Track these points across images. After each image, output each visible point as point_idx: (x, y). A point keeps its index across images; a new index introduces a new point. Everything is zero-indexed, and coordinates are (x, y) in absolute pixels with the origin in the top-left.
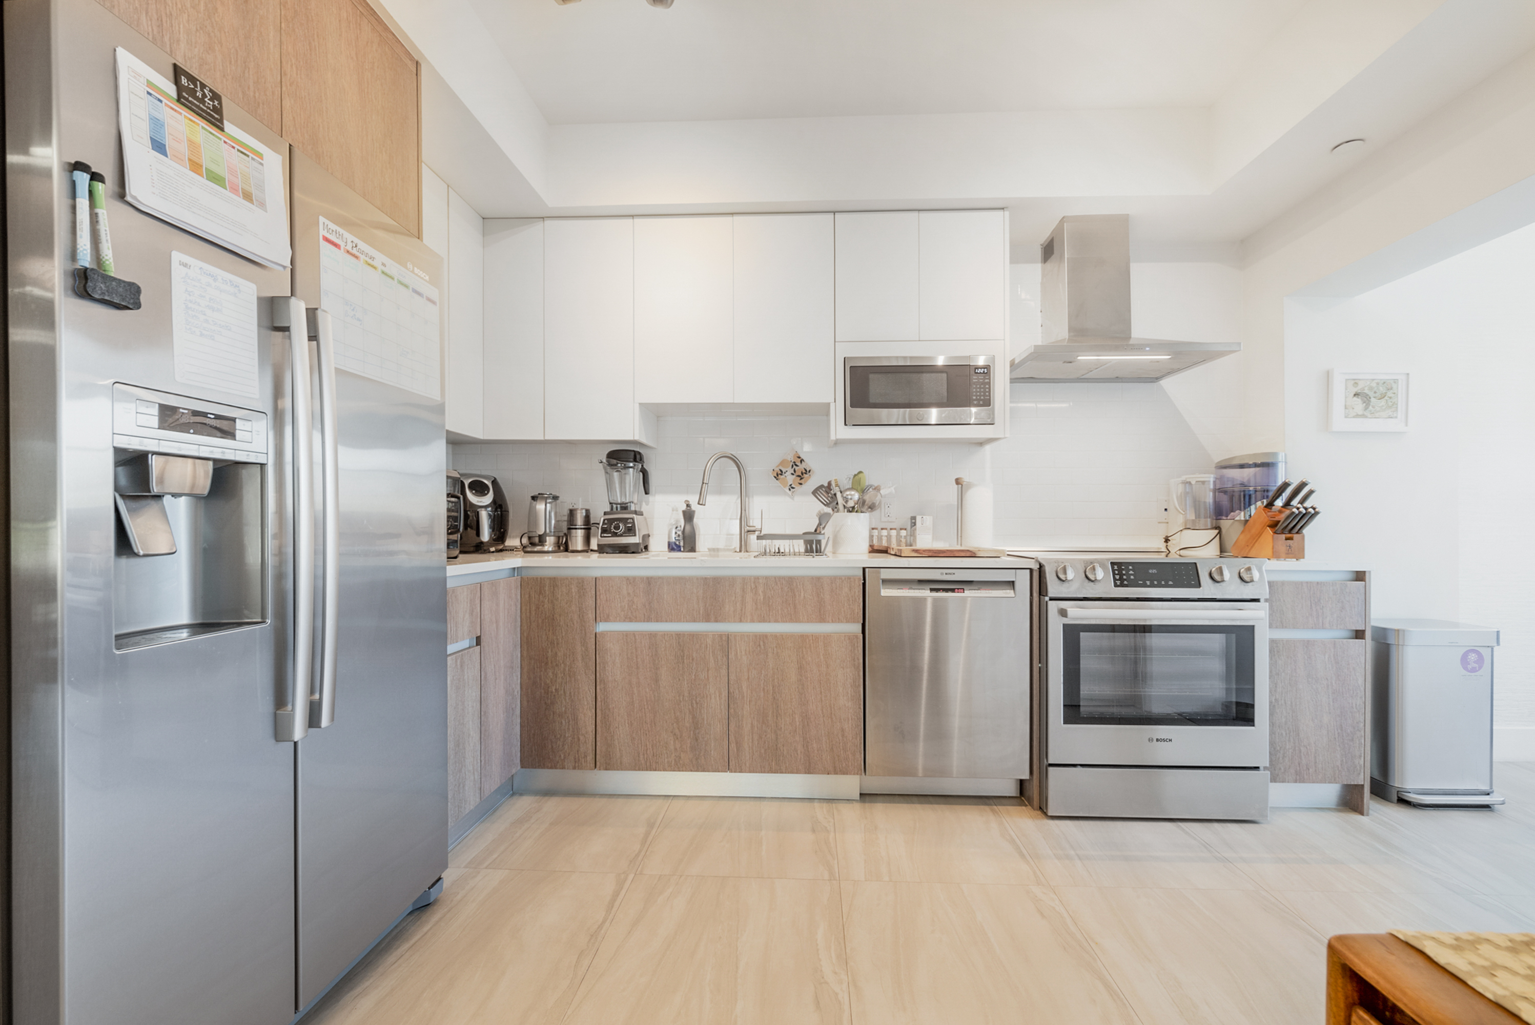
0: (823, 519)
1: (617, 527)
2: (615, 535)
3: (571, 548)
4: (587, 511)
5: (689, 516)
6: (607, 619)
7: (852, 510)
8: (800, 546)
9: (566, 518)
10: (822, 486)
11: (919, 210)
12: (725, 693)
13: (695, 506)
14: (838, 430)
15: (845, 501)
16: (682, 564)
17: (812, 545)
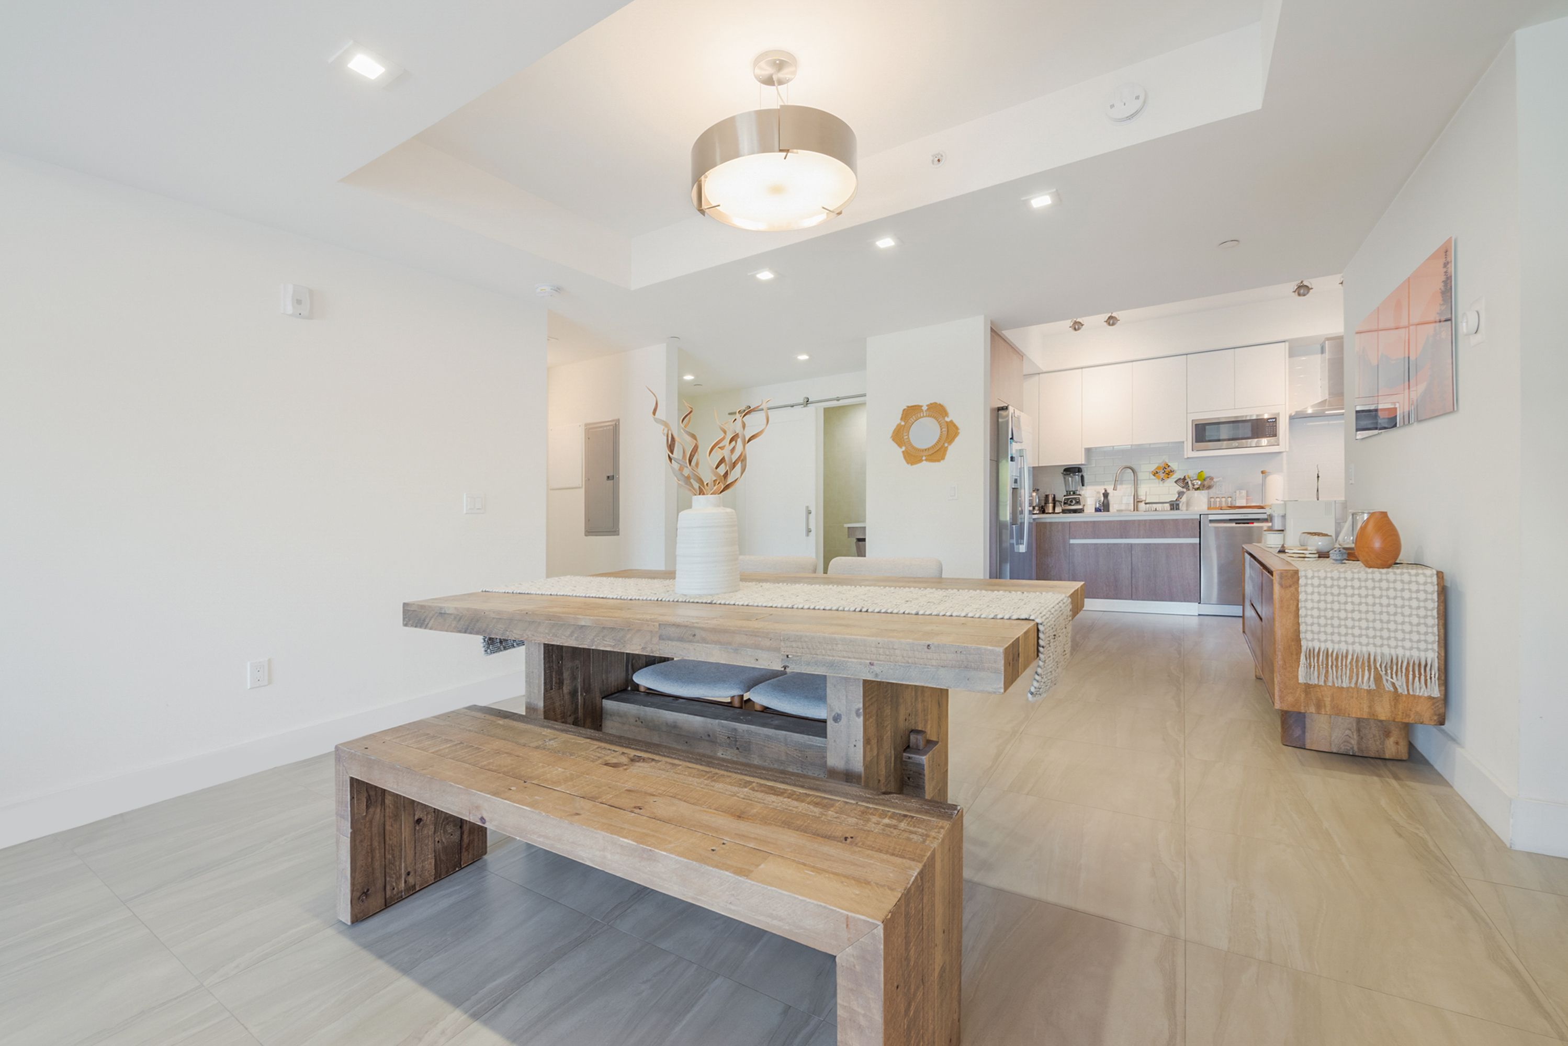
0: (1181, 494)
1: (1071, 502)
2: (1070, 505)
3: (1046, 511)
4: (1054, 495)
5: (1106, 495)
6: (1075, 538)
7: (1198, 489)
8: (1167, 506)
9: (1044, 499)
10: (1180, 479)
11: (1234, 348)
12: (1130, 568)
13: (1110, 491)
14: (1189, 453)
15: (1194, 485)
16: (1103, 517)
17: (1174, 506)
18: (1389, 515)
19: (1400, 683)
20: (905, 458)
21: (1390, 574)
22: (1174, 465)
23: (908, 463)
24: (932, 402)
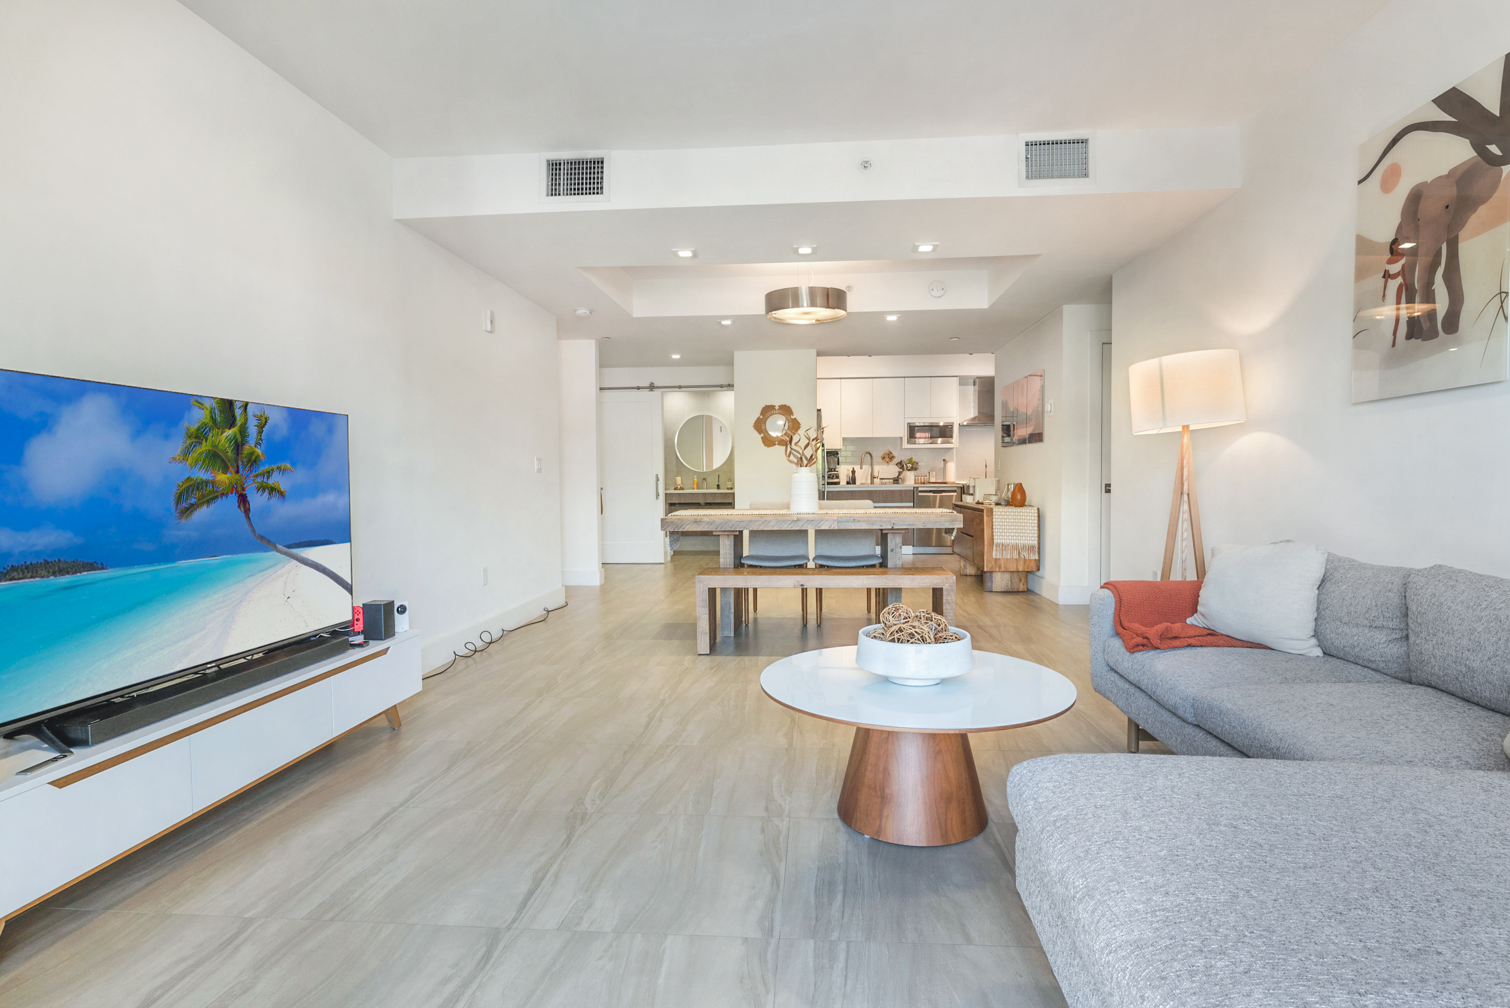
0: (900, 473)
1: (833, 476)
2: (832, 479)
5: (853, 472)
7: (909, 470)
8: (892, 481)
10: (898, 463)
11: (931, 377)
13: (856, 469)
14: (906, 445)
15: (907, 467)
16: (851, 488)
17: (896, 481)
18: (1023, 485)
19: (1026, 554)
20: (763, 442)
21: (1023, 509)
22: (895, 453)
23: (765, 446)
24: (783, 404)
